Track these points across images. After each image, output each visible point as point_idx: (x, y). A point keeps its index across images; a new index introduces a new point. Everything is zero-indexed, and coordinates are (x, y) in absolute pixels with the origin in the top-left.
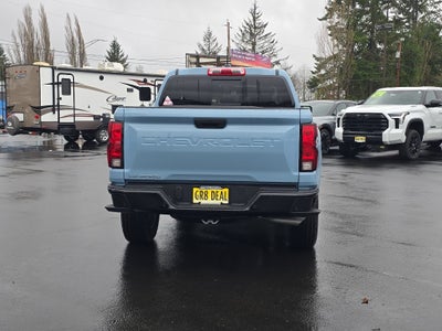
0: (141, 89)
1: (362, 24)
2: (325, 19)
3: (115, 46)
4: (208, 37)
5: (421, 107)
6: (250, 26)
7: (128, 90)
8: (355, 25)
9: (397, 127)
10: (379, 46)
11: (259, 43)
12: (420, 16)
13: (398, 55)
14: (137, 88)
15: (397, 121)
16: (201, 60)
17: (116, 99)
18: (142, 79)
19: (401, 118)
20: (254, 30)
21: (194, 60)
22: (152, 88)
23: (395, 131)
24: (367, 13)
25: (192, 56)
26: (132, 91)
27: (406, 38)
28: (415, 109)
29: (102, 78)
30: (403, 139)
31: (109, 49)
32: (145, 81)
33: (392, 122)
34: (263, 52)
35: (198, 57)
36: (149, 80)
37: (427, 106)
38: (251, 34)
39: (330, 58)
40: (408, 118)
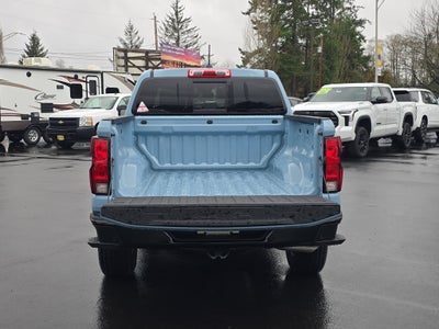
0: (71, 86)
1: (285, 19)
2: (248, 13)
3: (34, 39)
4: (130, 30)
5: (368, 104)
6: (173, 20)
7: (58, 87)
8: (277, 19)
9: (347, 124)
10: (300, 41)
11: (182, 37)
12: (337, 12)
13: (320, 50)
14: (67, 84)
15: (347, 119)
16: (130, 55)
17: (45, 97)
18: (72, 75)
19: (350, 115)
20: (176, 24)
21: (122, 54)
22: (84, 85)
23: (345, 128)
24: (289, 8)
25: (119, 50)
26: (62, 87)
27: (325, 33)
28: (362, 106)
29: (29, 75)
30: (353, 137)
31: (29, 42)
32: (76, 78)
33: (341, 120)
34: (187, 47)
35: (125, 51)
36: (80, 76)
37: (373, 103)
38: (174, 28)
39: (255, 52)
40: (357, 116)
